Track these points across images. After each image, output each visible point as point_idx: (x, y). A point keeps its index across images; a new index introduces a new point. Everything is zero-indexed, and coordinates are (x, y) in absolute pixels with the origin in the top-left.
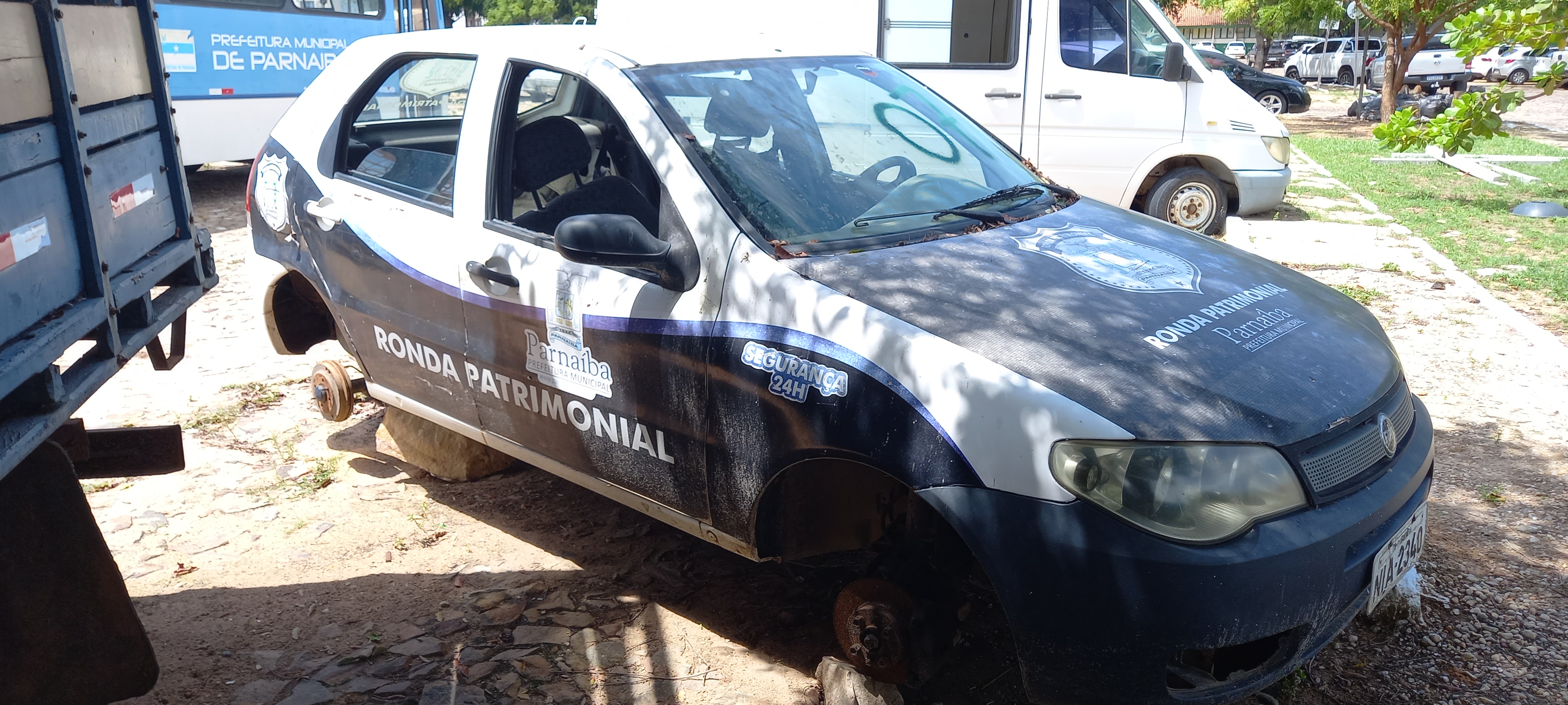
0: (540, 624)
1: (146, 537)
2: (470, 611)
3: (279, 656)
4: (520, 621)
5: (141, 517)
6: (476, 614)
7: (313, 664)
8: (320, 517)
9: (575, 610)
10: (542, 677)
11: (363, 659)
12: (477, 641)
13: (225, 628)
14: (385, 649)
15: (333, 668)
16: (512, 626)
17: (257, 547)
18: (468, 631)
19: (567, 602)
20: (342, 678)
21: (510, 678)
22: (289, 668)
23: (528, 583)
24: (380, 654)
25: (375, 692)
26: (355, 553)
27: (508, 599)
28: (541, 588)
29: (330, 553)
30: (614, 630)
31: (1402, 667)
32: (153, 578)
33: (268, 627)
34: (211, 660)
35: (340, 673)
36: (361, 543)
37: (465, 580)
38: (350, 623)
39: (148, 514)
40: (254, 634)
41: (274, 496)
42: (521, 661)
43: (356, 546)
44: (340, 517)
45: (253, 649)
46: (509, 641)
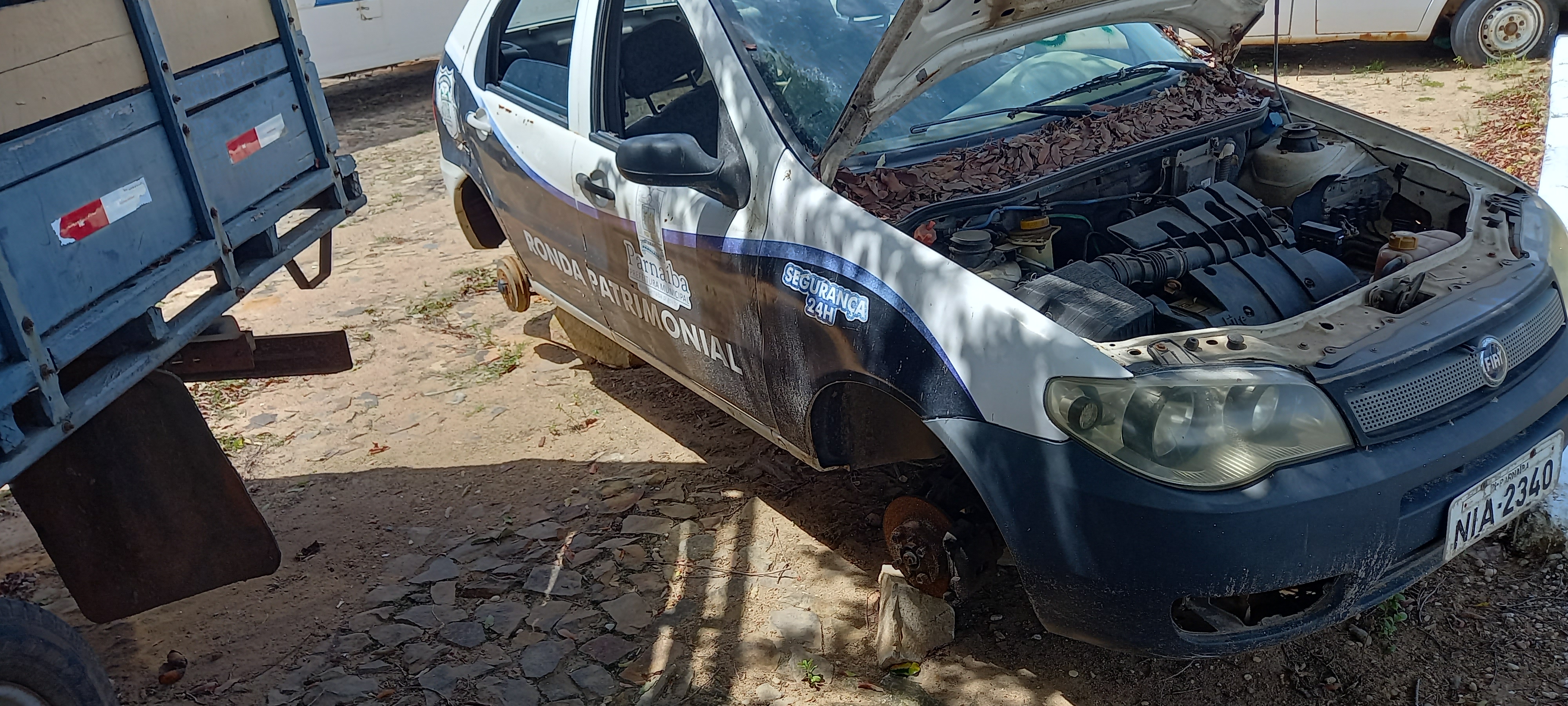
0: (648, 515)
1: (358, 417)
2: (594, 497)
3: (429, 533)
4: (633, 510)
5: (359, 398)
6: (599, 501)
7: (453, 542)
8: (498, 401)
9: (684, 502)
10: (637, 567)
11: (492, 540)
12: (591, 528)
13: (395, 504)
14: (512, 532)
15: (468, 547)
16: (624, 516)
17: (440, 429)
18: (586, 518)
19: (680, 494)
20: (472, 557)
21: (607, 565)
22: (434, 545)
23: (652, 472)
24: (507, 536)
25: (494, 572)
26: (517, 437)
27: (630, 487)
28: (660, 478)
29: (497, 436)
30: (713, 523)
31: (1534, 608)
32: (353, 455)
33: (428, 506)
34: (376, 533)
35: (471, 552)
36: (525, 428)
37: (600, 467)
38: (493, 505)
39: (365, 395)
40: (416, 511)
41: (466, 380)
42: (621, 550)
43: (520, 429)
44: (514, 401)
45: (412, 525)
46: (617, 530)
